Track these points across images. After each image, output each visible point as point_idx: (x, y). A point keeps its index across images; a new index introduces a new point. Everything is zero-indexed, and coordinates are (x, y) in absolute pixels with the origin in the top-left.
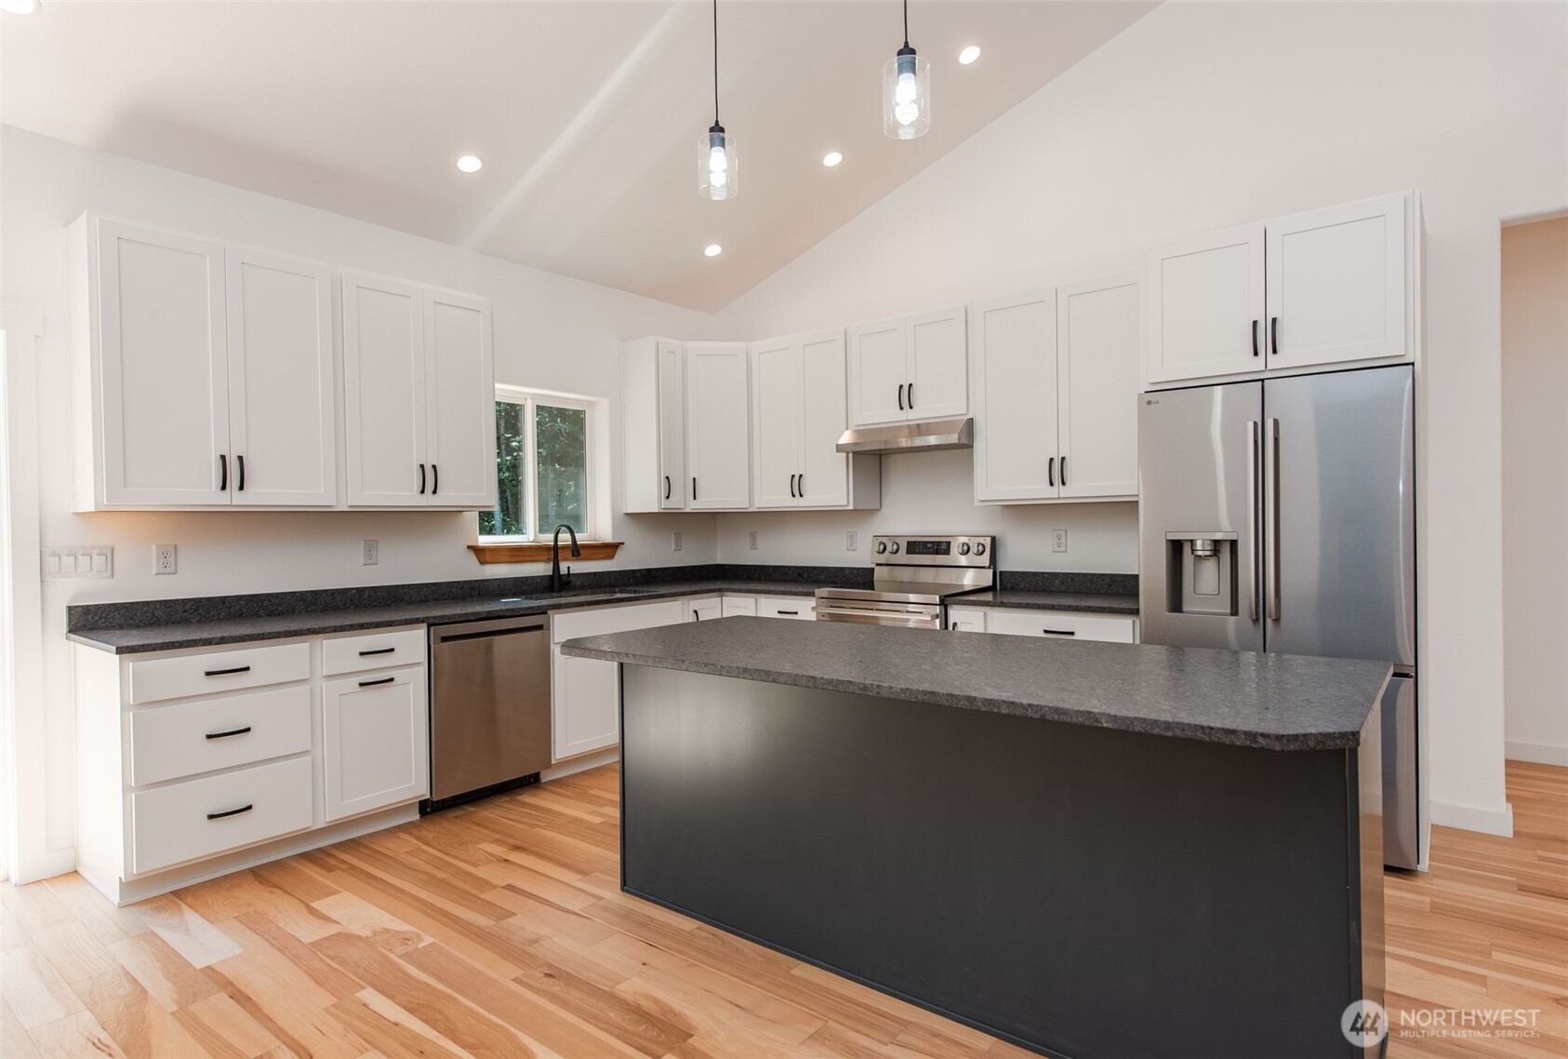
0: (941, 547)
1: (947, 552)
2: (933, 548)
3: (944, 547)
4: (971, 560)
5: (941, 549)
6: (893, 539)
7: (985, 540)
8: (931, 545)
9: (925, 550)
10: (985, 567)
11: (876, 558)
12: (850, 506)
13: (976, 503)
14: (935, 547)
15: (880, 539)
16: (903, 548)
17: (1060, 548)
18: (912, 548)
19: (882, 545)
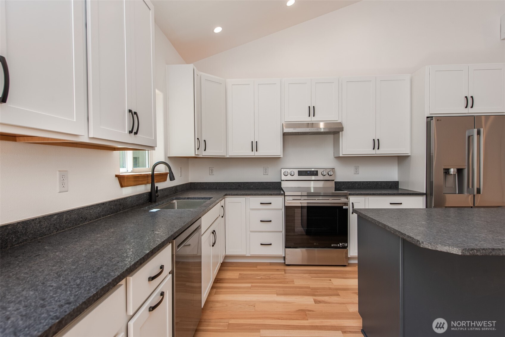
1: (317, 175)
2: (310, 173)
3: (315, 173)
4: (327, 177)
5: (314, 174)
6: (291, 170)
7: (332, 170)
8: (309, 172)
9: (306, 174)
10: (334, 180)
11: (284, 178)
12: (282, 156)
13: (341, 155)
14: (311, 173)
15: (285, 170)
16: (297, 173)
17: (357, 173)
18: (301, 173)
19: (286, 172)
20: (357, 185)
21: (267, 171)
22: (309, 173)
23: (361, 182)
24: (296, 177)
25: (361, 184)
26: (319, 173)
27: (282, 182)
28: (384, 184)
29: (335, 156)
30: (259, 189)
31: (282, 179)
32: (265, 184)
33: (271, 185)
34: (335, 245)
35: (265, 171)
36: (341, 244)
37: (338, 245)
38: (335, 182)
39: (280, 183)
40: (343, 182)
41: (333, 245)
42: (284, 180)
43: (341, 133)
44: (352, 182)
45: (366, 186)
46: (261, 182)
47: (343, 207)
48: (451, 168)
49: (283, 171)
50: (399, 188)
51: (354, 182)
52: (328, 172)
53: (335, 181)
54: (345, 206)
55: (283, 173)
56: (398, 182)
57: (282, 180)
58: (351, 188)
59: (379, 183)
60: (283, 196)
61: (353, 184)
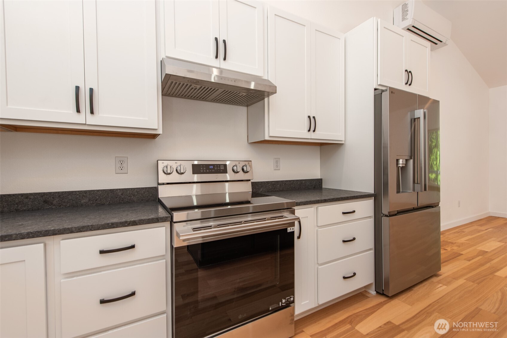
0: (221, 169)
1: (225, 171)
2: (214, 168)
3: (222, 168)
4: (241, 176)
5: (220, 170)
6: (179, 163)
7: (249, 163)
8: (212, 167)
9: (208, 171)
10: (249, 180)
11: (163, 178)
12: (160, 132)
13: (267, 138)
14: (216, 168)
15: (166, 163)
16: (190, 170)
17: (277, 167)
18: (197, 169)
19: (169, 167)
20: (278, 186)
21: (124, 165)
22: (211, 169)
23: (283, 181)
24: (189, 176)
25: (284, 185)
26: (229, 169)
27: (160, 187)
28: (308, 183)
29: (249, 142)
30: (103, 205)
31: (160, 182)
32: (120, 194)
33: (134, 195)
34: (275, 306)
35: (119, 165)
36: (284, 301)
37: (280, 303)
38: (252, 183)
39: (156, 190)
40: (262, 182)
41: (272, 306)
42: (163, 184)
43: (266, 99)
44: (273, 181)
45: (289, 188)
46: (111, 190)
47: (286, 229)
48: (399, 159)
49: (161, 165)
50: (323, 187)
51: (274, 181)
52: (242, 166)
53: (252, 181)
54: (290, 228)
55: (162, 169)
56: (321, 180)
57: (159, 184)
58: (271, 191)
59: (303, 182)
60: (168, 224)
61: (274, 184)
